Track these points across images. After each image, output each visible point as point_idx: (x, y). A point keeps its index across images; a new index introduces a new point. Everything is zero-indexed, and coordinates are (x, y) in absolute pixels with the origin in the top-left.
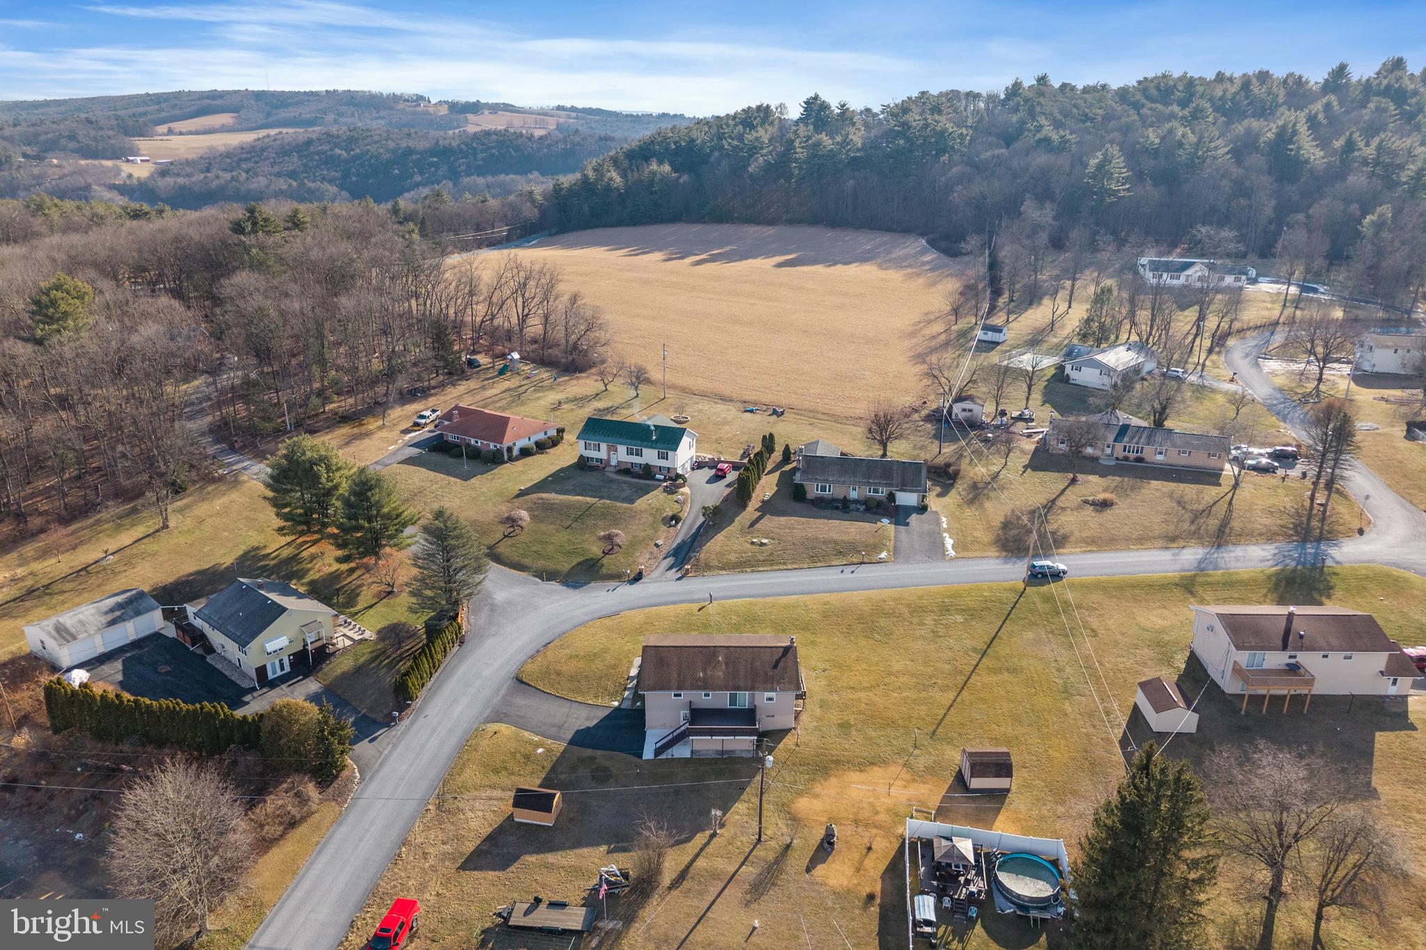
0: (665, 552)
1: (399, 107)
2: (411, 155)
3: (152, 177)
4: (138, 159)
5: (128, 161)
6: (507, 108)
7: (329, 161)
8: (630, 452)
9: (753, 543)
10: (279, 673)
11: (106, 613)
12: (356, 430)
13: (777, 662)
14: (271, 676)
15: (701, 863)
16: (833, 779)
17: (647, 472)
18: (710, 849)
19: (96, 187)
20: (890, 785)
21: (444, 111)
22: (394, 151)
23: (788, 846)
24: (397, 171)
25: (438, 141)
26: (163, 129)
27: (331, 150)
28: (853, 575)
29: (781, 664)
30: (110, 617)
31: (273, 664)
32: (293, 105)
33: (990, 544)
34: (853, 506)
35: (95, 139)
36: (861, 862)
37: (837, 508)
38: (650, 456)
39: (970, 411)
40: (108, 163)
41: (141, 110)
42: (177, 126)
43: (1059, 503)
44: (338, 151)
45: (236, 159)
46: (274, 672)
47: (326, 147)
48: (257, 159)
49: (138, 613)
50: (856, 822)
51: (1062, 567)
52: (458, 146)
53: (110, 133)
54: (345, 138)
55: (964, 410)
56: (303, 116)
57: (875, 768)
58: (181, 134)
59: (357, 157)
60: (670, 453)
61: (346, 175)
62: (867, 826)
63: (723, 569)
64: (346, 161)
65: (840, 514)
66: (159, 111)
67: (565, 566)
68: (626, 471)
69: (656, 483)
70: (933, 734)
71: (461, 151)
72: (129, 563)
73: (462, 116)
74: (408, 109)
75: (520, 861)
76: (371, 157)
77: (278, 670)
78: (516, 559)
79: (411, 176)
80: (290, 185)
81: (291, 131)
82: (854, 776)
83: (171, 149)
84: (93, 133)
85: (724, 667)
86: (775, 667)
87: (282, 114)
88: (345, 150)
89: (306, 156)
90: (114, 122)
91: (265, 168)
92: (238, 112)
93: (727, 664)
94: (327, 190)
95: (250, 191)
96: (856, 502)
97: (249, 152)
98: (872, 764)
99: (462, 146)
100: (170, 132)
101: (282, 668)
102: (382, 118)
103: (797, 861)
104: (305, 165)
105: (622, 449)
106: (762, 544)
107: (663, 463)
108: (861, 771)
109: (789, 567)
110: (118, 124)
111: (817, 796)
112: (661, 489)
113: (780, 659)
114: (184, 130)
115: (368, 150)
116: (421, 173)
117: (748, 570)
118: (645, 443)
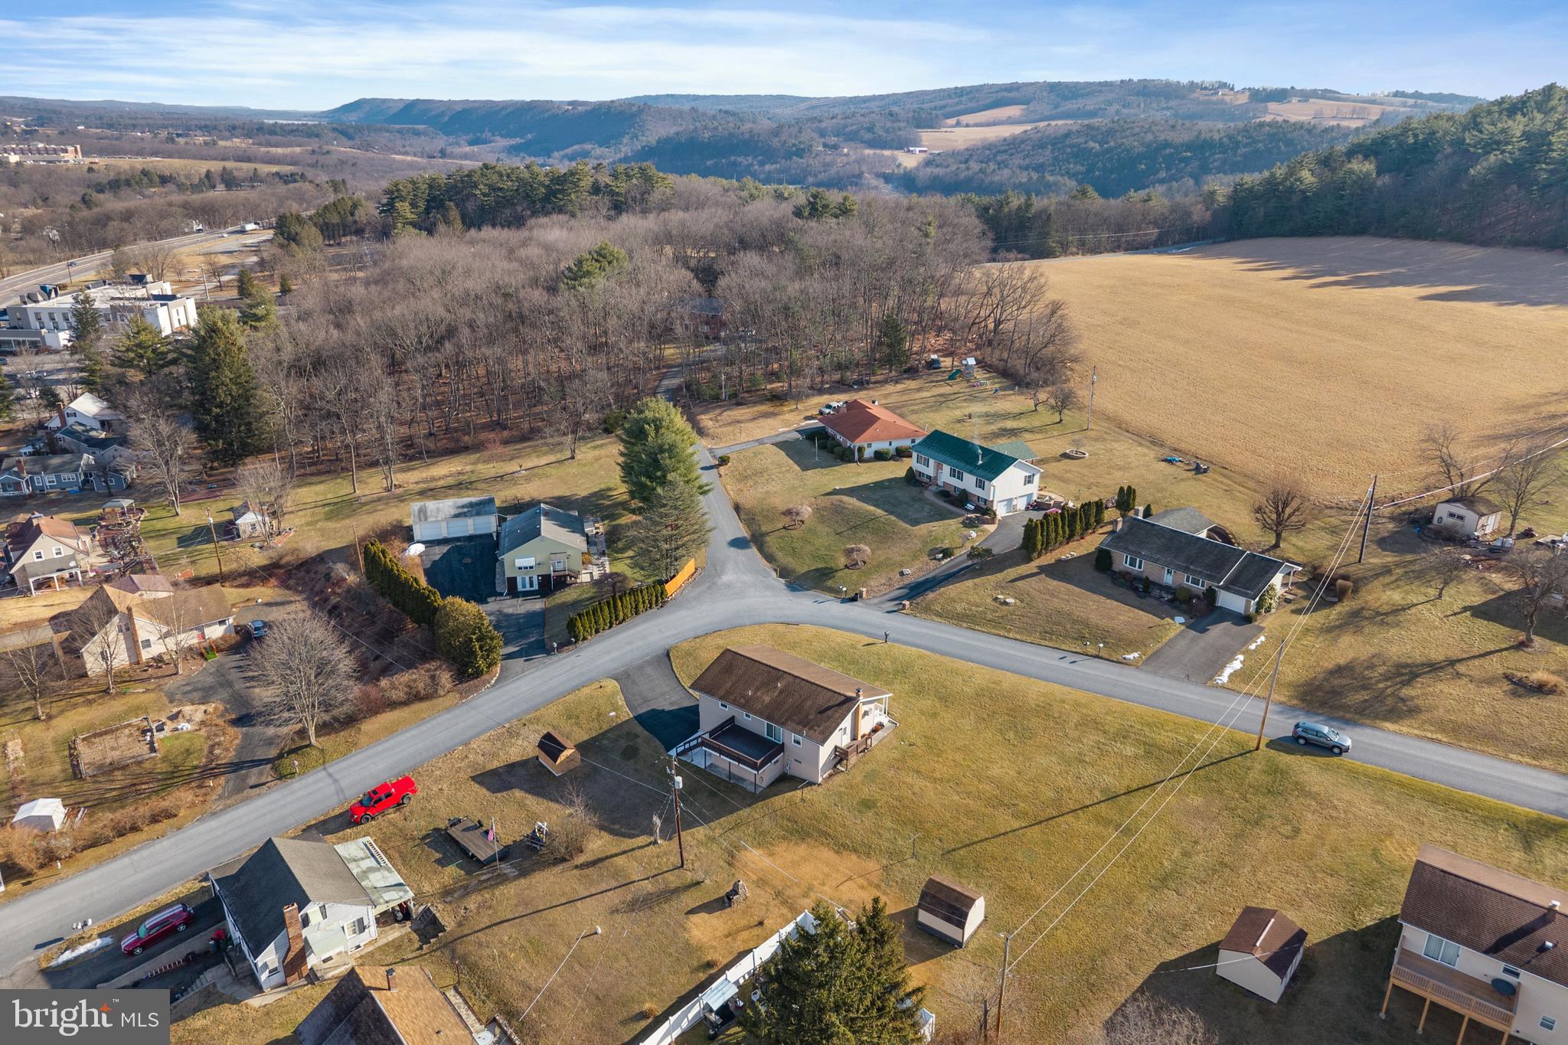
0: (906, 582)
1: (1193, 96)
2: (1165, 148)
3: (917, 168)
4: (918, 149)
5: (909, 151)
6: (1327, 95)
7: (1080, 154)
8: (953, 474)
9: (996, 599)
10: (528, 588)
11: (459, 507)
12: (772, 409)
13: (828, 709)
14: (520, 588)
15: (620, 861)
16: (804, 846)
17: (961, 499)
18: (638, 853)
19: (867, 175)
20: (850, 879)
21: (1243, 99)
22: (1149, 145)
23: (698, 883)
24: (1143, 167)
25: (1200, 133)
26: (952, 121)
27: (1086, 142)
28: (1074, 667)
29: (829, 712)
30: (460, 511)
31: (523, 580)
32: (1082, 96)
33: (1290, 684)
34: (1156, 592)
35: (887, 131)
36: (739, 931)
37: (1136, 589)
38: (968, 482)
39: (1461, 518)
40: (887, 153)
41: (942, 103)
42: (965, 119)
43: (1461, 668)
44: (1092, 144)
45: (994, 151)
46: (524, 586)
47: (1081, 140)
48: (1013, 151)
49: (478, 514)
50: (778, 894)
51: (1348, 743)
52: (1221, 139)
53: (902, 125)
54: (1104, 129)
55: (1452, 515)
56: (1087, 108)
57: (854, 857)
58: (967, 126)
59: (1108, 151)
60: (987, 482)
61: (1090, 170)
62: (784, 903)
63: (940, 615)
64: (1097, 155)
65: (1131, 596)
66: (958, 104)
67: (802, 569)
68: (945, 494)
69: (963, 512)
70: (949, 852)
71: (1221, 144)
72: (528, 479)
73: (1262, 105)
74: (1202, 98)
75: (509, 792)
76: (1123, 151)
77: (528, 585)
78: (774, 549)
79: (1157, 171)
80: (1031, 178)
81: (1060, 122)
82: (827, 854)
83: (950, 140)
84: (889, 124)
85: (776, 694)
86: (821, 712)
87: (1070, 106)
88: (1099, 143)
89: (1059, 149)
90: (911, 115)
91: (1017, 160)
92: (1028, 104)
93: (781, 692)
94: (1065, 185)
95: (991, 183)
96: (1167, 589)
97: (1009, 144)
98: (855, 851)
99: (1225, 140)
100: (958, 124)
101: (531, 585)
102: (1168, 109)
103: (690, 900)
104: (1055, 159)
105: (946, 469)
106: (1005, 603)
107: (978, 492)
108: (837, 853)
109: (1011, 635)
110: (914, 117)
111: (771, 854)
112: (961, 519)
113: (833, 707)
114: (971, 122)
115: (1123, 144)
116: (1168, 169)
117: (965, 625)
118: (968, 467)
